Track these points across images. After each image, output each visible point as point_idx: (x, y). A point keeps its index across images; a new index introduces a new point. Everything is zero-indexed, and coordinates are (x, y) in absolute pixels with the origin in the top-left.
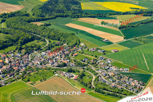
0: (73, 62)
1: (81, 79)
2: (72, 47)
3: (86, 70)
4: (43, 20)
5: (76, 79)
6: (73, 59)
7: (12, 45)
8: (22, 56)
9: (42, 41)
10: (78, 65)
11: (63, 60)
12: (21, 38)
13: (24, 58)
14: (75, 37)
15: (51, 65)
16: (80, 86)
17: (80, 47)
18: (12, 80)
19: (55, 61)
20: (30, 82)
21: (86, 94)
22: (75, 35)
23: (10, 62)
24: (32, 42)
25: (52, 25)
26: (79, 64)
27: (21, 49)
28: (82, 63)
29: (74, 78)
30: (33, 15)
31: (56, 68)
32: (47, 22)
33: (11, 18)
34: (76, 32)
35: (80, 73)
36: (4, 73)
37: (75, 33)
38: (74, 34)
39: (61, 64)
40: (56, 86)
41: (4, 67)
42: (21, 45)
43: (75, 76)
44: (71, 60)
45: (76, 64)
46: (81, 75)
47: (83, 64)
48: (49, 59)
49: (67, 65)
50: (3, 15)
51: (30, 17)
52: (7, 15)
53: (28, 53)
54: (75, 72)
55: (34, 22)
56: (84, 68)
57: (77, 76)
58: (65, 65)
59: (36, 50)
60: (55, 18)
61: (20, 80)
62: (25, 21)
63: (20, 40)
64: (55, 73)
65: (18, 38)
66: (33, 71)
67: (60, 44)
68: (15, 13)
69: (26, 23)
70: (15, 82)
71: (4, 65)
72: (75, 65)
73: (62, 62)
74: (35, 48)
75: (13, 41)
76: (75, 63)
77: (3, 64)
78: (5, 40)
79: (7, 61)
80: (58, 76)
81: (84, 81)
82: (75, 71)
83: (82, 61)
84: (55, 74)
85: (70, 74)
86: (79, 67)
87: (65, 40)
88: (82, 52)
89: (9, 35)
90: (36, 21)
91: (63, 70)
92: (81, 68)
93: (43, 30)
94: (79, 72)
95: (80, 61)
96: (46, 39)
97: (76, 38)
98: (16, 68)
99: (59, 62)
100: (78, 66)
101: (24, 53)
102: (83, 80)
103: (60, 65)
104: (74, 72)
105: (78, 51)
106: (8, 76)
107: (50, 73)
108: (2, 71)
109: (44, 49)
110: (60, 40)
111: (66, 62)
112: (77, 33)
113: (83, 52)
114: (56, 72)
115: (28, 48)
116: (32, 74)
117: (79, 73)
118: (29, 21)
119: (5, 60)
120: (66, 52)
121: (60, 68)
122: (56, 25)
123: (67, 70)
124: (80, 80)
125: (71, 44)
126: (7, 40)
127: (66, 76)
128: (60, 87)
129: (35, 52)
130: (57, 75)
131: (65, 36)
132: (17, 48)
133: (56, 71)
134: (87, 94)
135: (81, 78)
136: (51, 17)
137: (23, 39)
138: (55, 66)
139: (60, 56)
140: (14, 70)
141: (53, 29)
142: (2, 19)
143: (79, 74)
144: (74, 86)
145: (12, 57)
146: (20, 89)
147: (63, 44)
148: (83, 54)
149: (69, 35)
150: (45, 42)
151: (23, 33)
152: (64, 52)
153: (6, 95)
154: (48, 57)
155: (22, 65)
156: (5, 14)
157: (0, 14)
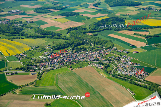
0: (104, 58)
2: (107, 49)
6: (105, 56)
7: (68, 47)
8: (73, 53)
9: (89, 45)
13: (73, 55)
14: (111, 43)
15: (89, 59)
16: (104, 72)
17: (112, 49)
18: (61, 67)
19: (92, 57)
20: (71, 68)
23: (64, 57)
24: (82, 46)
25: (99, 35)
26: (108, 60)
27: (73, 49)
29: (101, 68)
30: (89, 29)
31: (91, 62)
32: (96, 33)
33: (74, 31)
35: (106, 65)
36: (58, 63)
37: (112, 40)
42: (74, 47)
43: (102, 66)
48: (89, 56)
50: (69, 29)
51: (87, 30)
53: (77, 52)
55: (88, 33)
56: (110, 62)
57: (104, 67)
58: (98, 60)
59: (83, 51)
60: (102, 31)
61: (66, 67)
63: (74, 44)
66: (76, 62)
67: (100, 47)
68: (77, 27)
69: (82, 34)
70: (63, 67)
71: (60, 58)
72: (105, 60)
73: (97, 58)
74: (82, 49)
75: (69, 44)
78: (64, 44)
79: (62, 56)
82: (104, 64)
83: (110, 57)
85: (99, 65)
87: (105, 45)
89: (67, 41)
91: (96, 63)
93: (92, 38)
95: (109, 58)
96: (93, 44)
99: (95, 58)
101: (74, 52)
102: (106, 69)
106: (60, 64)
107: (86, 64)
108: (57, 61)
109: (89, 50)
110: (101, 45)
111: (99, 58)
112: (114, 41)
113: (113, 52)
115: (78, 49)
116: (74, 64)
118: (85, 33)
120: (102, 52)
121: (94, 61)
122: (102, 35)
123: (98, 63)
125: (107, 47)
127: (96, 66)
130: (90, 65)
131: (105, 42)
134: (105, 77)
136: (100, 30)
137: (76, 43)
138: (91, 60)
139: (96, 54)
140: (65, 61)
141: (98, 38)
142: (68, 31)
145: (66, 54)
146: (63, 72)
148: (112, 54)
149: (108, 42)
150: (90, 46)
151: (77, 39)
152: (100, 52)
153: (54, 74)
154: (89, 54)
155: (71, 58)
156: (71, 28)
157: (67, 28)
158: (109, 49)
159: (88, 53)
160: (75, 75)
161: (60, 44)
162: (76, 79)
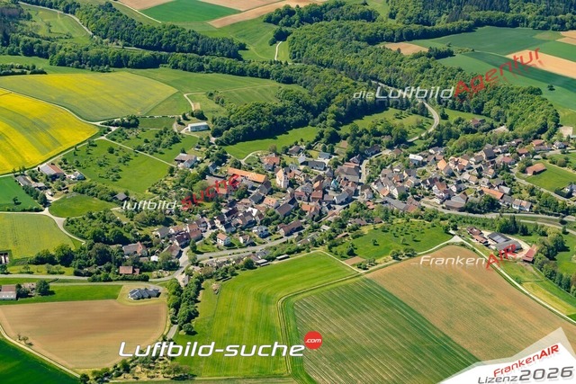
0: (525, 194)
1: (547, 262)
2: (527, 139)
3: (570, 229)
4: (426, 35)
5: (531, 260)
6: (527, 184)
7: (302, 124)
8: (336, 164)
9: (415, 112)
10: (544, 209)
11: (485, 188)
12: (339, 98)
13: (342, 171)
14: (540, 104)
15: (438, 201)
16: (544, 286)
17: (557, 143)
18: (293, 248)
19: (454, 189)
20: (357, 260)
21: (563, 317)
22: (541, 93)
23: (292, 184)
24: (378, 117)
25: (457, 55)
26: (547, 206)
27: (334, 139)
28: (560, 202)
29: (520, 255)
30: (392, 16)
31: (456, 216)
32: (439, 44)
33: (308, 26)
34: (547, 85)
35: (548, 240)
36: (267, 223)
37: (544, 87)
38: (539, 90)
39: (477, 200)
40: (449, 280)
41: (270, 201)
42: (337, 126)
43: (527, 247)
44: (517, 190)
45: (536, 203)
46: (552, 245)
47: (564, 204)
48: (433, 181)
49: (499, 206)
50: (283, 16)
51: (377, 24)
52: (296, 16)
53: (359, 154)
54: (529, 232)
55: (392, 41)
56: (565, 219)
57: (535, 248)
58: (492, 205)
59: (390, 147)
60: (470, 29)
61: (320, 249)
62: (357, 39)
63: (333, 107)
64: (451, 232)
65: (329, 100)
66: (370, 220)
67: (482, 127)
68: (325, 6)
69: (363, 44)
70: (304, 254)
71: (271, 193)
72: (532, 207)
73: (481, 192)
74: (386, 139)
75: (308, 107)
76: (529, 201)
77: (267, 191)
78: (280, 105)
79: (280, 180)
80: (463, 245)
81: (559, 270)
82: (530, 229)
83: (559, 192)
84: (453, 235)
85: (508, 240)
86: (547, 216)
87: (502, 114)
88: (561, 158)
89: (295, 88)
90: (400, 40)
91: (484, 225)
92: (552, 220)
93: (422, 71)
94: (544, 234)
95: (553, 194)
96: (433, 106)
97: (546, 105)
98: (309, 207)
99: (473, 194)
100: (543, 212)
101: (345, 156)
102: (555, 265)
103: (473, 204)
104: (525, 232)
105: (548, 154)
106: (282, 232)
107: (434, 232)
108: (260, 215)
109: (420, 145)
110: (483, 112)
111: (496, 194)
112: (551, 89)
113: (567, 159)
114: (455, 228)
115: (360, 135)
116: (365, 230)
117: (543, 238)
118: (373, 40)
119: (274, 177)
120: (501, 156)
121: (471, 215)
122: (473, 54)
123: (498, 225)
124: (545, 265)
125: (521, 129)
126: (288, 103)
127: (494, 248)
128: (464, 286)
129: (387, 153)
130: (457, 239)
131: (504, 98)
132: (322, 135)
133: (456, 226)
134: (565, 319)
135: (547, 256)
136: (456, 25)
137: (344, 104)
138: (453, 208)
139: (476, 173)
140: (303, 213)
141: (460, 70)
142: (276, 28)
143: (543, 243)
144: (520, 283)
145: (302, 167)
146: (318, 283)
147: (492, 127)
148: (566, 169)
149: (520, 96)
150: (424, 118)
151: (346, 81)
152: (491, 157)
153: (265, 300)
154: (431, 171)
155: (332, 195)
156: (290, 12)
157: (270, 9)
158: (535, 138)
159: (423, 164)
160: (390, 305)
161: (260, 107)
162: (403, 329)
